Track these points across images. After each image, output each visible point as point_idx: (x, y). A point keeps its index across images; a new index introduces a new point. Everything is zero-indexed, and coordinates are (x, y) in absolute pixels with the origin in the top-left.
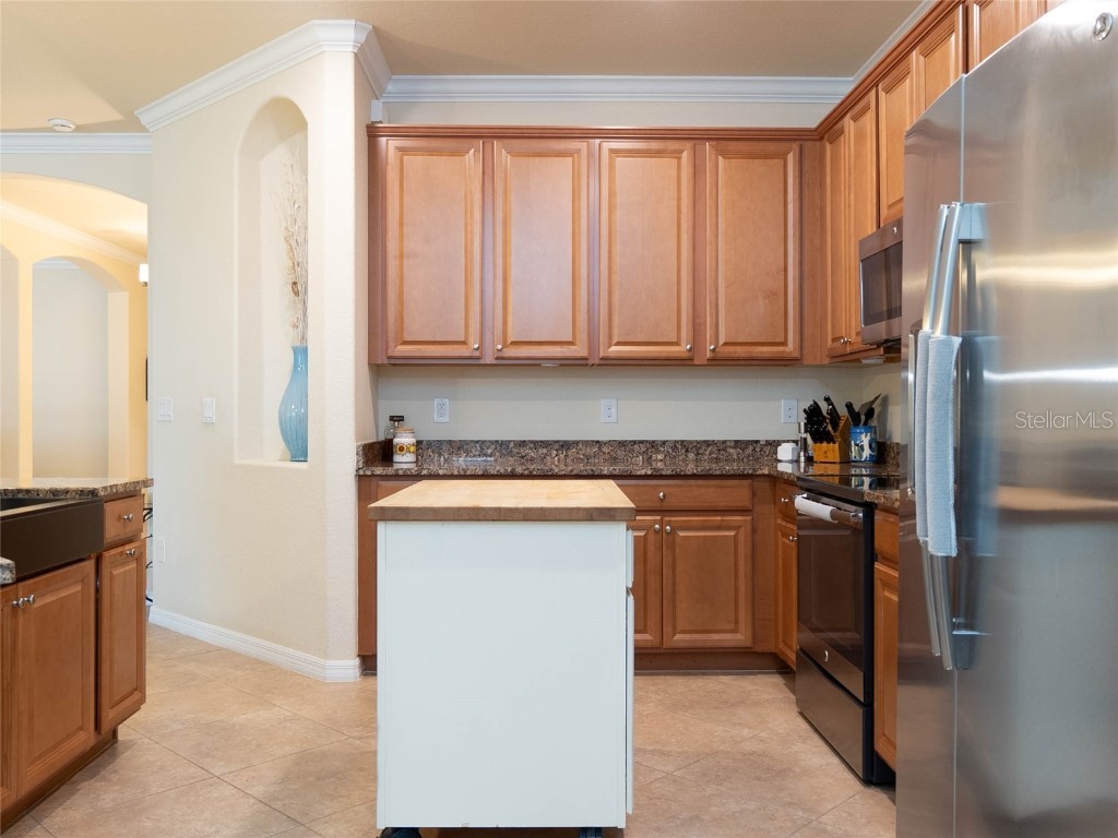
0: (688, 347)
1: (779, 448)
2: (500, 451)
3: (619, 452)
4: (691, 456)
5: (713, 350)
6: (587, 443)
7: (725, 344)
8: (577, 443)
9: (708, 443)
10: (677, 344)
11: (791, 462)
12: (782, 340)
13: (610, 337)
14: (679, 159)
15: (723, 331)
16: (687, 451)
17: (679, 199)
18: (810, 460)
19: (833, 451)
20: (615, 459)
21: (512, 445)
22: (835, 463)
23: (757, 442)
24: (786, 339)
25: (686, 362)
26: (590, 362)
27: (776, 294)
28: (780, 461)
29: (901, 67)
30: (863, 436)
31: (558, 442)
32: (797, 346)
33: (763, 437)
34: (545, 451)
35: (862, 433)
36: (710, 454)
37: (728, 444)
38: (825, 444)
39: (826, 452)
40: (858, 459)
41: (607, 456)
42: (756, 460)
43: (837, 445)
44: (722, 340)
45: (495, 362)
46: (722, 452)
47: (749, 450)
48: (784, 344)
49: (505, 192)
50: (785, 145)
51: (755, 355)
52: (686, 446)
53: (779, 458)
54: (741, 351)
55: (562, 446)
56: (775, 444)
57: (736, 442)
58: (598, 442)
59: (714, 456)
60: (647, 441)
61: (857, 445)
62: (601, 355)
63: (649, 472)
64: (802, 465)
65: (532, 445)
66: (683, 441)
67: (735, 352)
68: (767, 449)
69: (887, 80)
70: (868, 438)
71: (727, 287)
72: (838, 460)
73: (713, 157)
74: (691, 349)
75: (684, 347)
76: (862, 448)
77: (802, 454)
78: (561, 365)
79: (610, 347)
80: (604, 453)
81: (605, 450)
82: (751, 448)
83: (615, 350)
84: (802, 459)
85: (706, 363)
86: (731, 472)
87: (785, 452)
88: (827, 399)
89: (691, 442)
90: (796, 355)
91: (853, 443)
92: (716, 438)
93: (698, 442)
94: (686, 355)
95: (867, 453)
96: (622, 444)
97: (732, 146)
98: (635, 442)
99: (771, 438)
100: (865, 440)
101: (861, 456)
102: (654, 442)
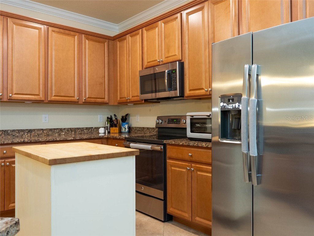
0: (78, 98)
1: (100, 129)
2: (4, 134)
3: (50, 132)
4: (73, 133)
5: (85, 100)
6: (38, 130)
7: (88, 98)
8: (34, 130)
9: (78, 129)
10: (74, 97)
11: (103, 133)
12: (104, 97)
13: (52, 93)
14: (74, 38)
15: (87, 94)
16: (72, 131)
17: (74, 51)
18: (109, 132)
19: (117, 130)
20: (48, 135)
21: (9, 131)
22: (117, 133)
23: (92, 128)
24: (105, 97)
25: (76, 103)
26: (44, 102)
27: (102, 83)
28: (100, 133)
29: (154, 25)
30: (126, 125)
31: (27, 130)
32: (108, 99)
33: (94, 126)
34: (22, 133)
35: (125, 125)
36: (79, 132)
37: (84, 129)
38: (114, 128)
39: (114, 130)
40: (124, 132)
41: (45, 134)
42: (92, 133)
43: (118, 128)
44: (87, 97)
45: (8, 101)
46: (82, 131)
47: (90, 131)
48: (104, 98)
49: (12, 38)
50: (104, 40)
51: (97, 102)
52: (71, 130)
53: (99, 132)
54: (93, 100)
55: (29, 131)
56: (98, 129)
57: (86, 128)
58: (42, 129)
59: (80, 132)
60: (59, 129)
61: (124, 128)
62: (49, 100)
63: (72, 139)
64: (107, 134)
65: (17, 131)
66: (70, 128)
67: (91, 100)
68: (95, 130)
69: (147, 28)
70: (127, 126)
71: (88, 80)
72: (118, 132)
73: (85, 39)
74: (79, 99)
75: (76, 98)
76: (126, 129)
77: (107, 131)
78: (33, 103)
79: (52, 97)
80: (44, 133)
81: (45, 132)
82: (90, 129)
83: (53, 98)
84: (107, 132)
85: (82, 103)
86: (97, 137)
87: (102, 131)
88: (115, 115)
89: (73, 128)
90: (108, 102)
91: (123, 127)
92: (80, 127)
93: (75, 128)
94: (77, 101)
95: (127, 130)
96: (51, 130)
97: (90, 37)
98: (55, 129)
99: (96, 127)
100: (126, 126)
101: (125, 131)
102: (61, 129)
